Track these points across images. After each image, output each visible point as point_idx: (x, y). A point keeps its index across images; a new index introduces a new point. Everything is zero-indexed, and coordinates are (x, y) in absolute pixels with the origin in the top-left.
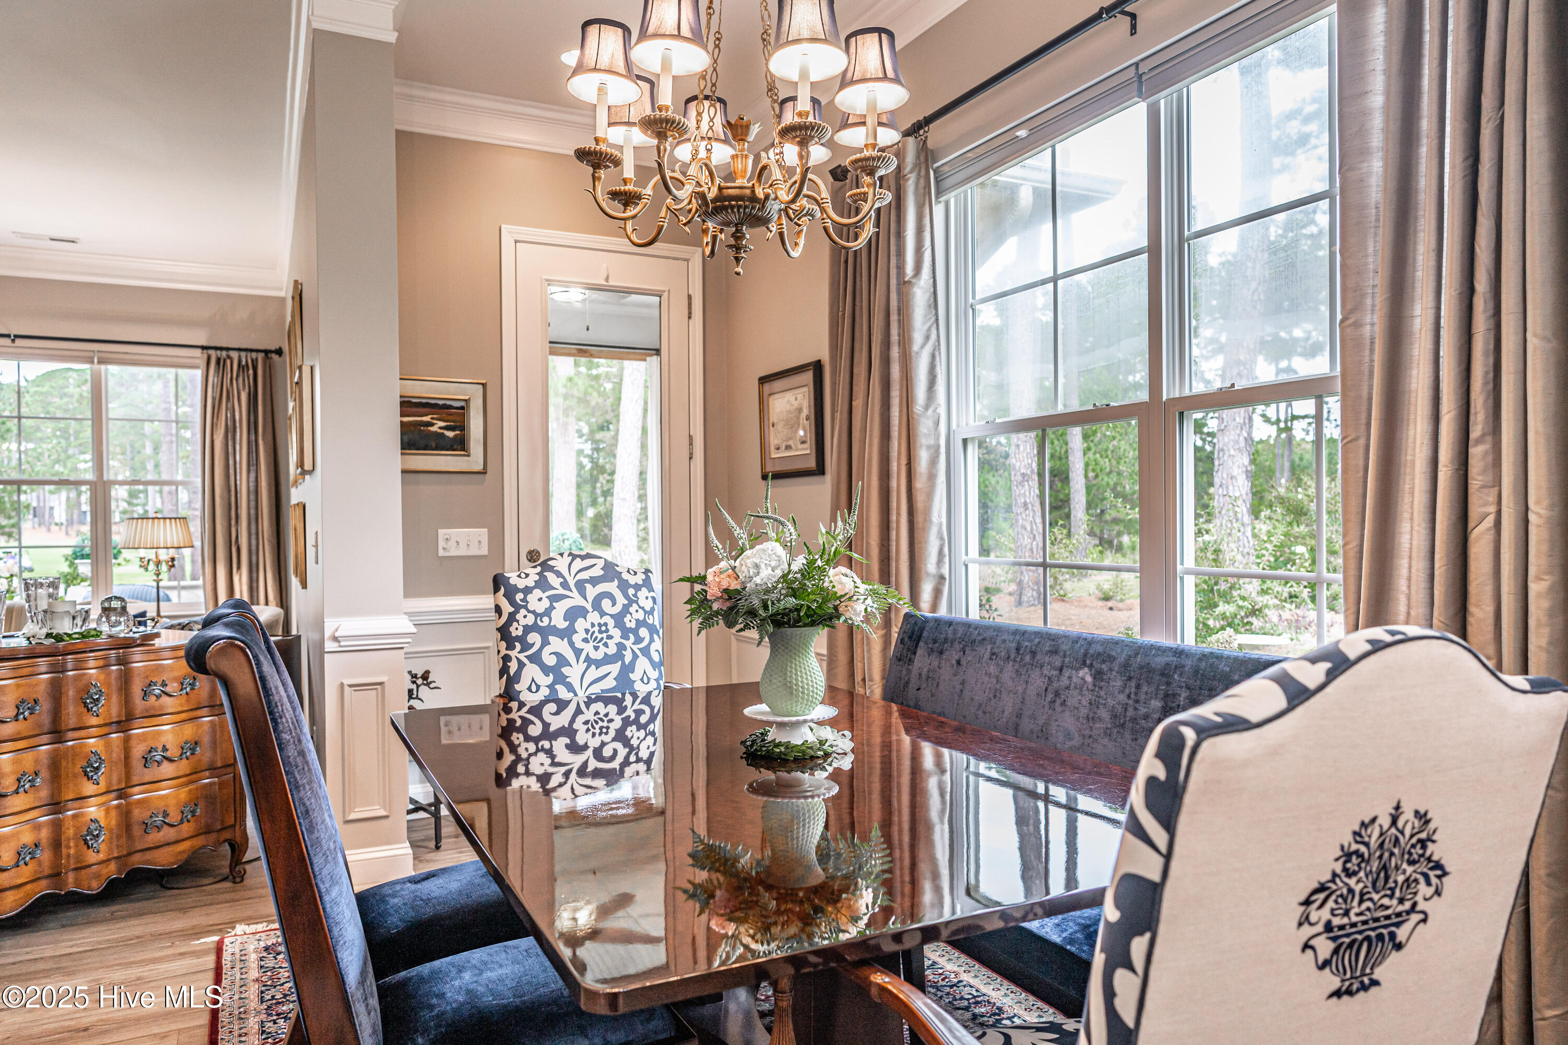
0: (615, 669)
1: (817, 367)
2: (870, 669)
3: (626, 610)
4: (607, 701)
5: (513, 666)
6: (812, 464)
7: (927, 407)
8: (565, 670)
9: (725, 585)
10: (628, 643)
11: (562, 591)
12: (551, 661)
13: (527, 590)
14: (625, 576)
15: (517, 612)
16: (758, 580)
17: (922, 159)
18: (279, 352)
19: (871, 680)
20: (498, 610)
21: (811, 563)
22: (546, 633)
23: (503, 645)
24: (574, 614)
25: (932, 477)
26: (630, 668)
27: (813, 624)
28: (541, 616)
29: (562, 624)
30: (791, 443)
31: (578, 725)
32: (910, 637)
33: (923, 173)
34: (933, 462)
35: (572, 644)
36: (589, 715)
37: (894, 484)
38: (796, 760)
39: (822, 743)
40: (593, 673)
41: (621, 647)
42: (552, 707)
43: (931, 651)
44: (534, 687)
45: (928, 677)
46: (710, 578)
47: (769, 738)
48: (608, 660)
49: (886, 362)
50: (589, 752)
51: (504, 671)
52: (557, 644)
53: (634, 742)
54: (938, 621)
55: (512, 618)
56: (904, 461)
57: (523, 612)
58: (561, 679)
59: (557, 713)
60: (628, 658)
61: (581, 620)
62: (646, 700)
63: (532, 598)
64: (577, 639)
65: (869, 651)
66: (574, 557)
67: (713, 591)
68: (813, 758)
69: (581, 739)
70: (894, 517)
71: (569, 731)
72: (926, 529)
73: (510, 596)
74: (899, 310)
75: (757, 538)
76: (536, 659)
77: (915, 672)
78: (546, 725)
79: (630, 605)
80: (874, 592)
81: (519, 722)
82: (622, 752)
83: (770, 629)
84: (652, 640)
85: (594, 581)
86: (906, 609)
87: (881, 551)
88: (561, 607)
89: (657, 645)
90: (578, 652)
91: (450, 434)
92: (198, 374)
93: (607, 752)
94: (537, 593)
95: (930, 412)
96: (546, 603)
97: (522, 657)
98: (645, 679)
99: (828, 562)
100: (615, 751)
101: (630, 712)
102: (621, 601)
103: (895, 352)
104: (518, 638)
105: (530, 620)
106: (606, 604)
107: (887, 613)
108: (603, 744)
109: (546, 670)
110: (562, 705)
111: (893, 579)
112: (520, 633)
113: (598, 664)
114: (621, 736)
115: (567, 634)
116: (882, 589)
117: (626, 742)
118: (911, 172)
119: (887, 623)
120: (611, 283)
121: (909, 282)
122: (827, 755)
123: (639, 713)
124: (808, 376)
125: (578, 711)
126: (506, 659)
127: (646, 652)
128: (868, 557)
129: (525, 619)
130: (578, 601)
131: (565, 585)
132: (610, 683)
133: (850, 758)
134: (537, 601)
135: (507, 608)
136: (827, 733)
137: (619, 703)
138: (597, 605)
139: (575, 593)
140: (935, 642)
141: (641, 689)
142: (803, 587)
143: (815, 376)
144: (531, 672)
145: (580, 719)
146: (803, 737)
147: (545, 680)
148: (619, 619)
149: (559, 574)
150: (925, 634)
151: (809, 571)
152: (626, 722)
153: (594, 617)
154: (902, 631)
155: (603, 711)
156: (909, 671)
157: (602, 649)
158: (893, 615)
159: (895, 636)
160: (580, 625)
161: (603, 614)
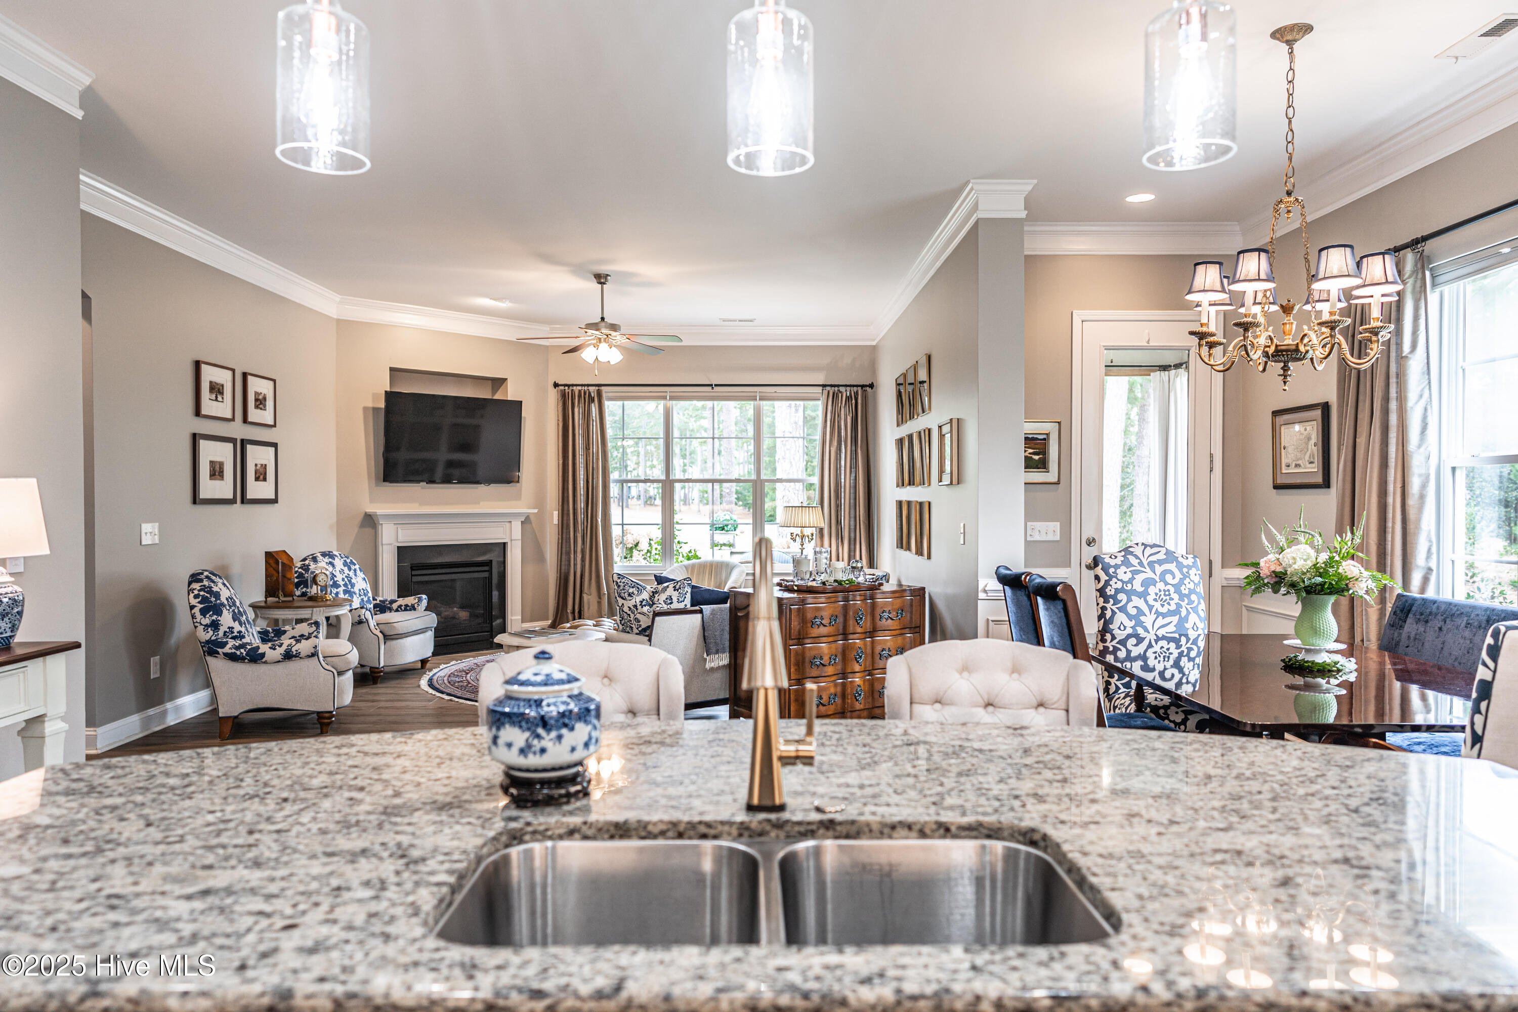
0: (1175, 619)
1: (1325, 408)
2: (1367, 633)
3: (1181, 582)
4: (1170, 640)
5: (1108, 614)
6: (1319, 479)
7: (1419, 446)
8: (1143, 618)
9: (1273, 568)
10: (1184, 604)
11: (1139, 568)
12: (1133, 612)
13: (1117, 567)
14: (1180, 559)
15: (1110, 580)
16: (1296, 566)
17: (1419, 266)
18: (871, 386)
19: (1368, 640)
20: (1097, 578)
21: (1331, 558)
22: (1130, 594)
23: (1101, 600)
24: (1147, 583)
25: (1422, 497)
26: (1186, 619)
27: (1331, 593)
28: (1127, 583)
29: (1140, 589)
30: (1300, 462)
31: (1150, 654)
32: (1402, 611)
33: (1420, 276)
34: (1424, 486)
35: (1146, 602)
36: (1157, 648)
37: (1390, 500)
38: (1318, 671)
39: (1336, 663)
40: (1160, 621)
41: (1179, 606)
42: (1133, 641)
43: (1418, 621)
44: (1123, 627)
45: (1415, 639)
46: (1262, 564)
47: (1300, 658)
48: (1171, 613)
49: (1386, 412)
50: (1156, 673)
51: (1101, 616)
52: (1137, 601)
53: (1186, 671)
54: (1424, 600)
55: (1107, 583)
56: (1399, 485)
57: (1114, 580)
58: (1140, 624)
59: (1136, 645)
60: (1184, 613)
61: (1152, 587)
62: (1195, 642)
63: (1120, 571)
64: (1150, 599)
65: (1367, 620)
66: (1145, 546)
67: (1265, 572)
68: (1329, 671)
69: (1151, 662)
70: (1389, 524)
71: (1143, 657)
72: (1416, 534)
73: (1105, 570)
74: (1397, 375)
75: (1292, 542)
76: (1123, 609)
77: (1404, 635)
78: (1129, 652)
79: (1184, 578)
80: (1374, 578)
81: (1111, 649)
82: (1178, 676)
83: (1304, 594)
84: (1199, 603)
85: (1160, 562)
86: (1399, 590)
87: (1378, 548)
88: (1139, 578)
89: (1202, 606)
90: (1151, 608)
91: (1036, 457)
92: (820, 404)
93: (1168, 675)
94: (1123, 569)
95: (1422, 449)
96: (1129, 575)
97: (1114, 608)
98: (1195, 627)
99: (1343, 558)
100: (1173, 675)
101: (1184, 648)
102: (1179, 576)
103: (1393, 405)
104: (1111, 596)
105: (1119, 585)
106: (1168, 578)
107: (1383, 590)
108: (1165, 669)
109: (1130, 617)
110: (1140, 640)
111: (1388, 569)
112: (1113, 593)
113: (1164, 616)
114: (1177, 665)
115: (1143, 595)
116: (1379, 575)
117: (1181, 670)
118: (1409, 277)
119: (1382, 600)
120: (1151, 344)
121: (1406, 357)
122: (1339, 671)
123: (1190, 649)
124: (1318, 413)
125: (1150, 646)
126: (1104, 609)
127: (1195, 610)
128: (1367, 554)
129: (1115, 584)
130: (1150, 574)
131: (1141, 564)
132: (1171, 628)
133: (1355, 674)
134: (1123, 574)
135: (1104, 578)
136: (1338, 658)
137: (1177, 641)
138: (1163, 579)
139: (1148, 570)
140: (1422, 614)
141: (1192, 634)
142: (1326, 572)
143: (1323, 413)
144: (1120, 617)
145: (1150, 651)
146: (1322, 658)
147: (1129, 624)
148: (1177, 587)
149: (1137, 557)
150: (1414, 609)
151: (1330, 563)
152: (1181, 654)
153: (1161, 585)
154: (1395, 606)
155: (1166, 646)
156: (1400, 634)
157: (1166, 606)
158: (1387, 595)
159: (1389, 609)
160: (1152, 590)
161: (1166, 584)
